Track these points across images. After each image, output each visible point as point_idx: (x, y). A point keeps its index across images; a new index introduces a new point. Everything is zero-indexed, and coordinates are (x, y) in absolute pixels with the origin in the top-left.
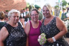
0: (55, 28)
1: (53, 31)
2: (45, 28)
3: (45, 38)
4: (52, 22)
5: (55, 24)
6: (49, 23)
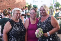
1: (48, 27)
5: (50, 21)
6: (45, 20)
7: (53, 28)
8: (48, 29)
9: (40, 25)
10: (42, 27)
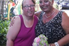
0: (60, 29)
2: (45, 27)
3: (47, 43)
4: (56, 20)
5: (60, 22)
7: (65, 35)
9: (42, 29)
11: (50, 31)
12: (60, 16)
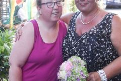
0: (108, 46)
2: (81, 42)
8: (103, 58)
10: (81, 52)
11: (90, 50)
12: (108, 22)
